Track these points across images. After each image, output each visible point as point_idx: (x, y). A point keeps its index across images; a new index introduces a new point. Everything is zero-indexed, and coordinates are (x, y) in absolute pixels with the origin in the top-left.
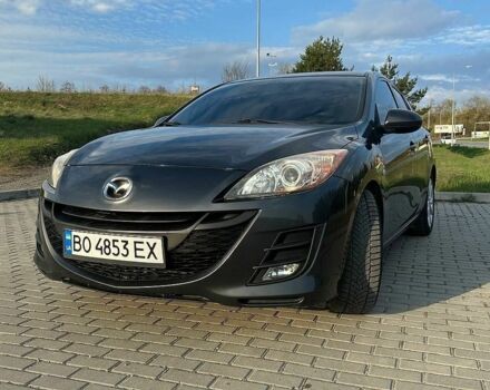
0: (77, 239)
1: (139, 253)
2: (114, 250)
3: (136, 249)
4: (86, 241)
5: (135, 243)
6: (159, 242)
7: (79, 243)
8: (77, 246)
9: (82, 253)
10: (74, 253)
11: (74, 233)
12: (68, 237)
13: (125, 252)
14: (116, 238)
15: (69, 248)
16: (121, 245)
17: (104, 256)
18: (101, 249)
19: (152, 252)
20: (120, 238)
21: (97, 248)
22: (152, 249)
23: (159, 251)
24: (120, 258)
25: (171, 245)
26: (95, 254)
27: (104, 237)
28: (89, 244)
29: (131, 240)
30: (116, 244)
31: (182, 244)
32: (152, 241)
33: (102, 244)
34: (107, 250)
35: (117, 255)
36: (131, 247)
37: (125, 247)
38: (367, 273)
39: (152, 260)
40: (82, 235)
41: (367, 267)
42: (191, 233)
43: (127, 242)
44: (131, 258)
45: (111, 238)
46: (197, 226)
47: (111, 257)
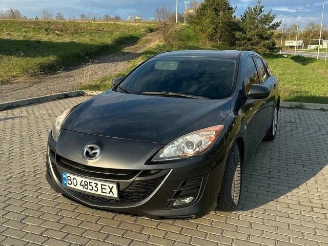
0: (69, 178)
1: (104, 191)
2: (91, 188)
3: (102, 188)
4: (75, 180)
5: (102, 185)
6: (115, 186)
7: (70, 180)
8: (70, 182)
9: (72, 186)
10: (68, 185)
11: (68, 175)
12: (64, 176)
13: (96, 189)
14: (91, 181)
15: (65, 182)
16: (94, 185)
17: (84, 190)
18: (83, 186)
19: (111, 191)
20: (93, 182)
21: (80, 185)
22: (111, 189)
23: (115, 190)
24: (93, 192)
25: (121, 188)
26: (79, 188)
27: (84, 180)
28: (77, 182)
29: (99, 183)
30: (91, 184)
31: (128, 187)
32: (111, 185)
33: (83, 183)
34: (86, 187)
35: (91, 190)
36: (99, 187)
37: (96, 187)
38: (232, 194)
39: (111, 195)
40: (72, 177)
41: (232, 192)
42: (133, 182)
43: (97, 184)
44: (99, 192)
45: (88, 181)
46: (136, 178)
47: (88, 191)
